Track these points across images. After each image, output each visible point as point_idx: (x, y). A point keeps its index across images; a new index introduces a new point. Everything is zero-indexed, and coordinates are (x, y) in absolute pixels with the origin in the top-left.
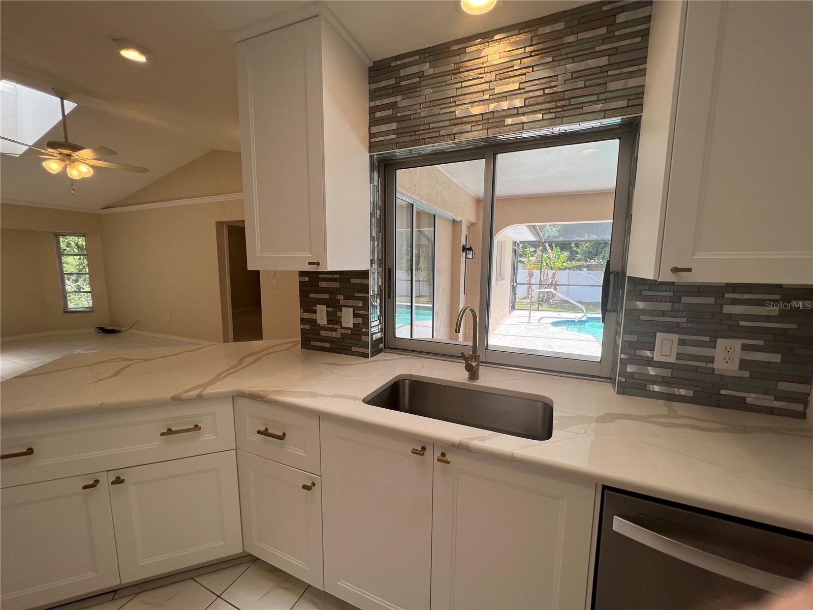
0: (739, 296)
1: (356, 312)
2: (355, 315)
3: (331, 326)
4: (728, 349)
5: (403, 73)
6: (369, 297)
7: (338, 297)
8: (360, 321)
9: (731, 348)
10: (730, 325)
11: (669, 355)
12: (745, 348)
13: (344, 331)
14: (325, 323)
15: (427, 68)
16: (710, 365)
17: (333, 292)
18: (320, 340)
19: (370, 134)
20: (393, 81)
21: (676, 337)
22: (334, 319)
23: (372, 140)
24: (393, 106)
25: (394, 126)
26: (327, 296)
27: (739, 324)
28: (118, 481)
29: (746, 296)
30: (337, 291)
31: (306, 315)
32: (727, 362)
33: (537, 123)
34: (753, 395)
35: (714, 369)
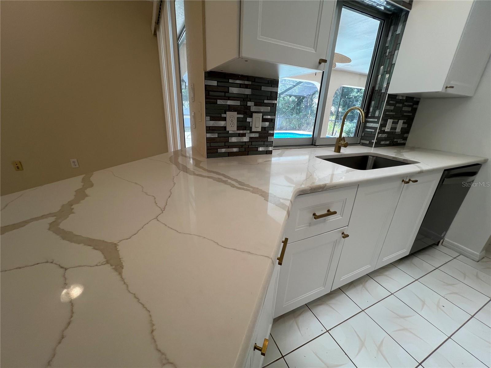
1: (264, 117)
2: (264, 120)
3: (241, 132)
6: (277, 104)
7: (249, 104)
8: (267, 124)
13: (253, 135)
14: (235, 128)
17: (244, 99)
18: (227, 147)
22: (243, 125)
26: (237, 103)
30: (247, 98)
31: (212, 123)
34: (399, 140)
35: (395, 132)
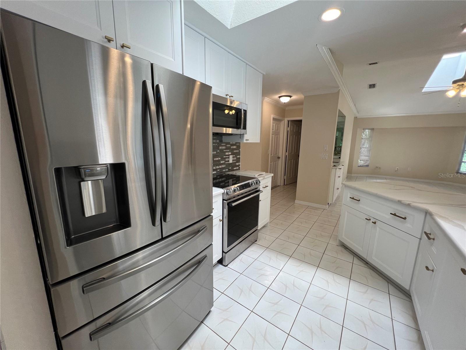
28: (375, 223)
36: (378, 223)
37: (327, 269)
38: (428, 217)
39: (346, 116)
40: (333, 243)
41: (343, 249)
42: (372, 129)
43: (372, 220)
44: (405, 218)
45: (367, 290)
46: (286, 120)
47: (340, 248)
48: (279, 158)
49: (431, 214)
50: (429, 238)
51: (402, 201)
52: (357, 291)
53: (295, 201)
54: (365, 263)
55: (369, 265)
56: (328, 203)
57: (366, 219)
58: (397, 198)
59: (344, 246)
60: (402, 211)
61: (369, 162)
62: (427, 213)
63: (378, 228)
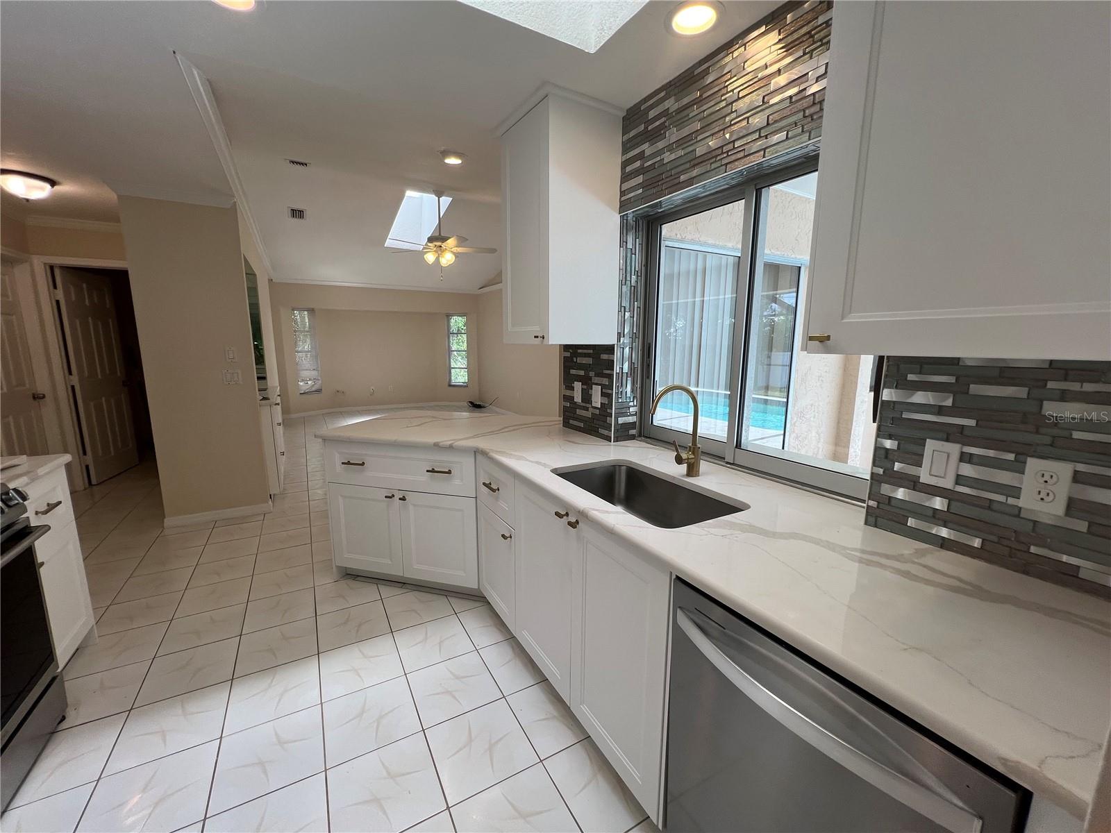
0: (1075, 387)
1: (603, 390)
2: (602, 394)
3: (585, 405)
4: (1047, 477)
5: (652, 114)
6: (613, 375)
7: (591, 374)
8: (606, 400)
9: (1052, 476)
10: (1054, 437)
11: (943, 475)
12: (1077, 478)
13: (593, 411)
14: (580, 401)
15: (671, 104)
16: (1011, 501)
17: (587, 368)
18: (576, 420)
19: (621, 192)
20: (642, 127)
21: (954, 449)
22: (587, 397)
23: (623, 199)
24: (641, 156)
25: (640, 179)
26: (582, 373)
27: (1071, 435)
28: (403, 499)
29: (1089, 387)
30: (590, 367)
31: (567, 392)
32: (1042, 499)
33: (782, 144)
34: (1087, 564)
35: (1020, 508)
36: (409, 496)
37: (340, 644)
38: (479, 457)
39: (256, 273)
40: (325, 582)
41: (350, 582)
42: (311, 311)
43: (398, 495)
44: (449, 472)
45: (426, 634)
46: (39, 263)
47: (343, 584)
48: (37, 397)
49: (484, 453)
50: (493, 490)
51: (439, 442)
52: (412, 646)
53: (163, 522)
54: (401, 585)
55: (408, 586)
56: (270, 495)
57: (386, 497)
58: (431, 439)
59: (351, 575)
60: (442, 460)
61: (320, 382)
62: (477, 452)
63: (411, 507)
